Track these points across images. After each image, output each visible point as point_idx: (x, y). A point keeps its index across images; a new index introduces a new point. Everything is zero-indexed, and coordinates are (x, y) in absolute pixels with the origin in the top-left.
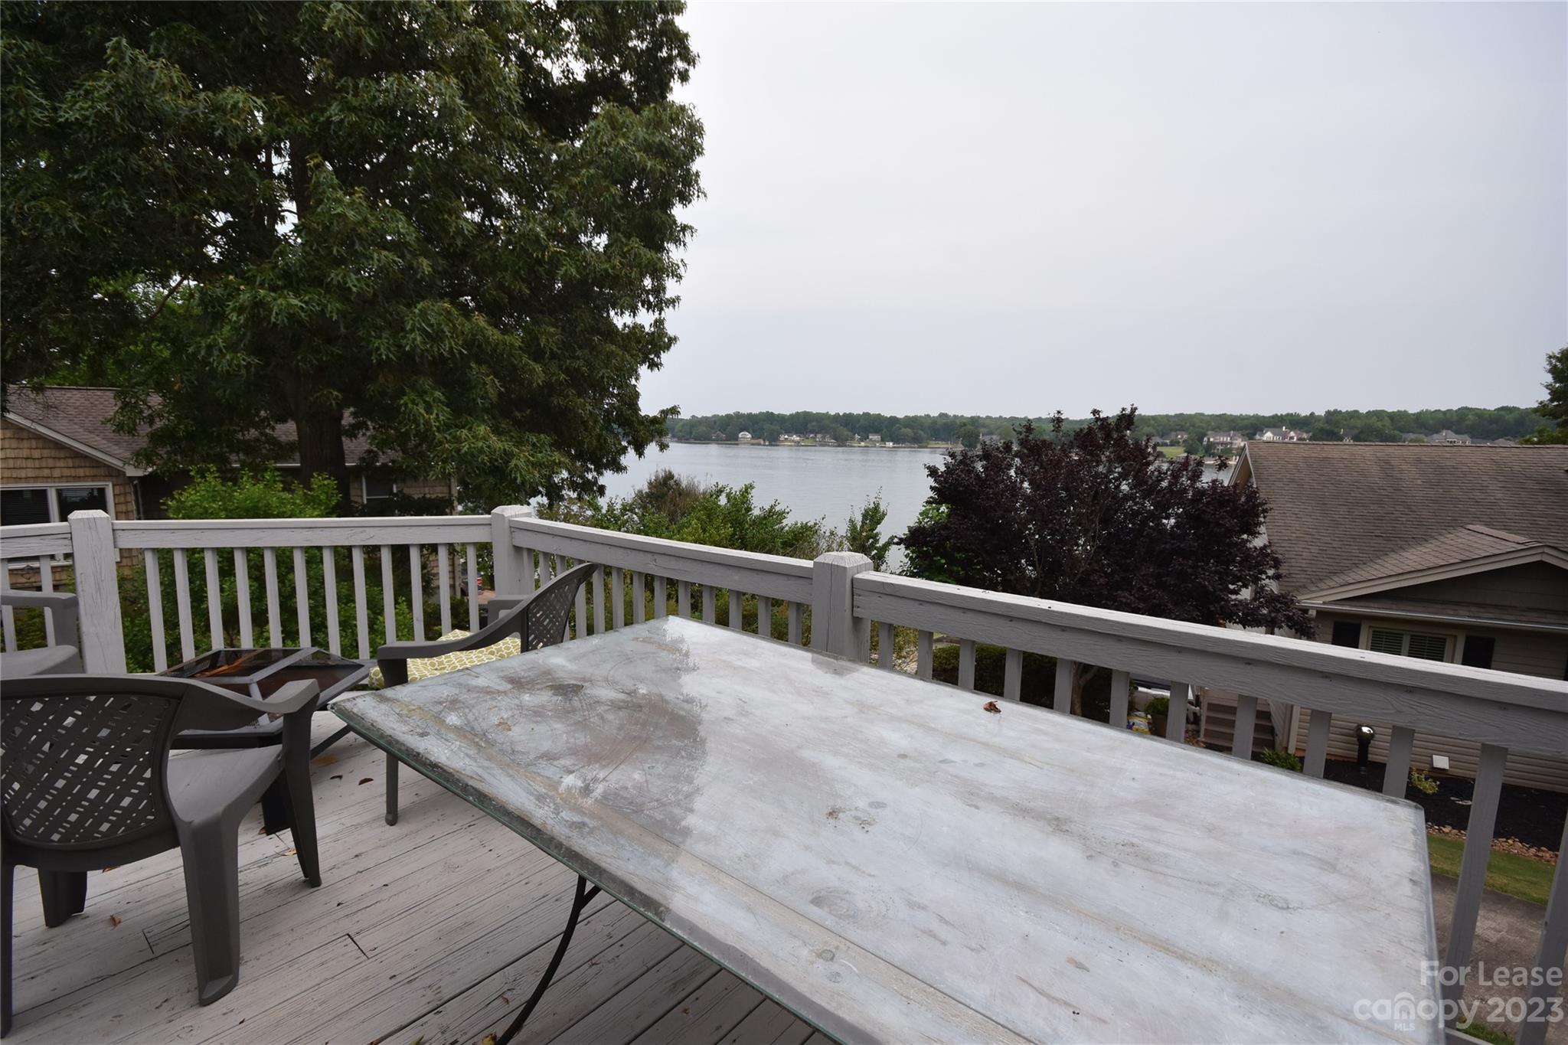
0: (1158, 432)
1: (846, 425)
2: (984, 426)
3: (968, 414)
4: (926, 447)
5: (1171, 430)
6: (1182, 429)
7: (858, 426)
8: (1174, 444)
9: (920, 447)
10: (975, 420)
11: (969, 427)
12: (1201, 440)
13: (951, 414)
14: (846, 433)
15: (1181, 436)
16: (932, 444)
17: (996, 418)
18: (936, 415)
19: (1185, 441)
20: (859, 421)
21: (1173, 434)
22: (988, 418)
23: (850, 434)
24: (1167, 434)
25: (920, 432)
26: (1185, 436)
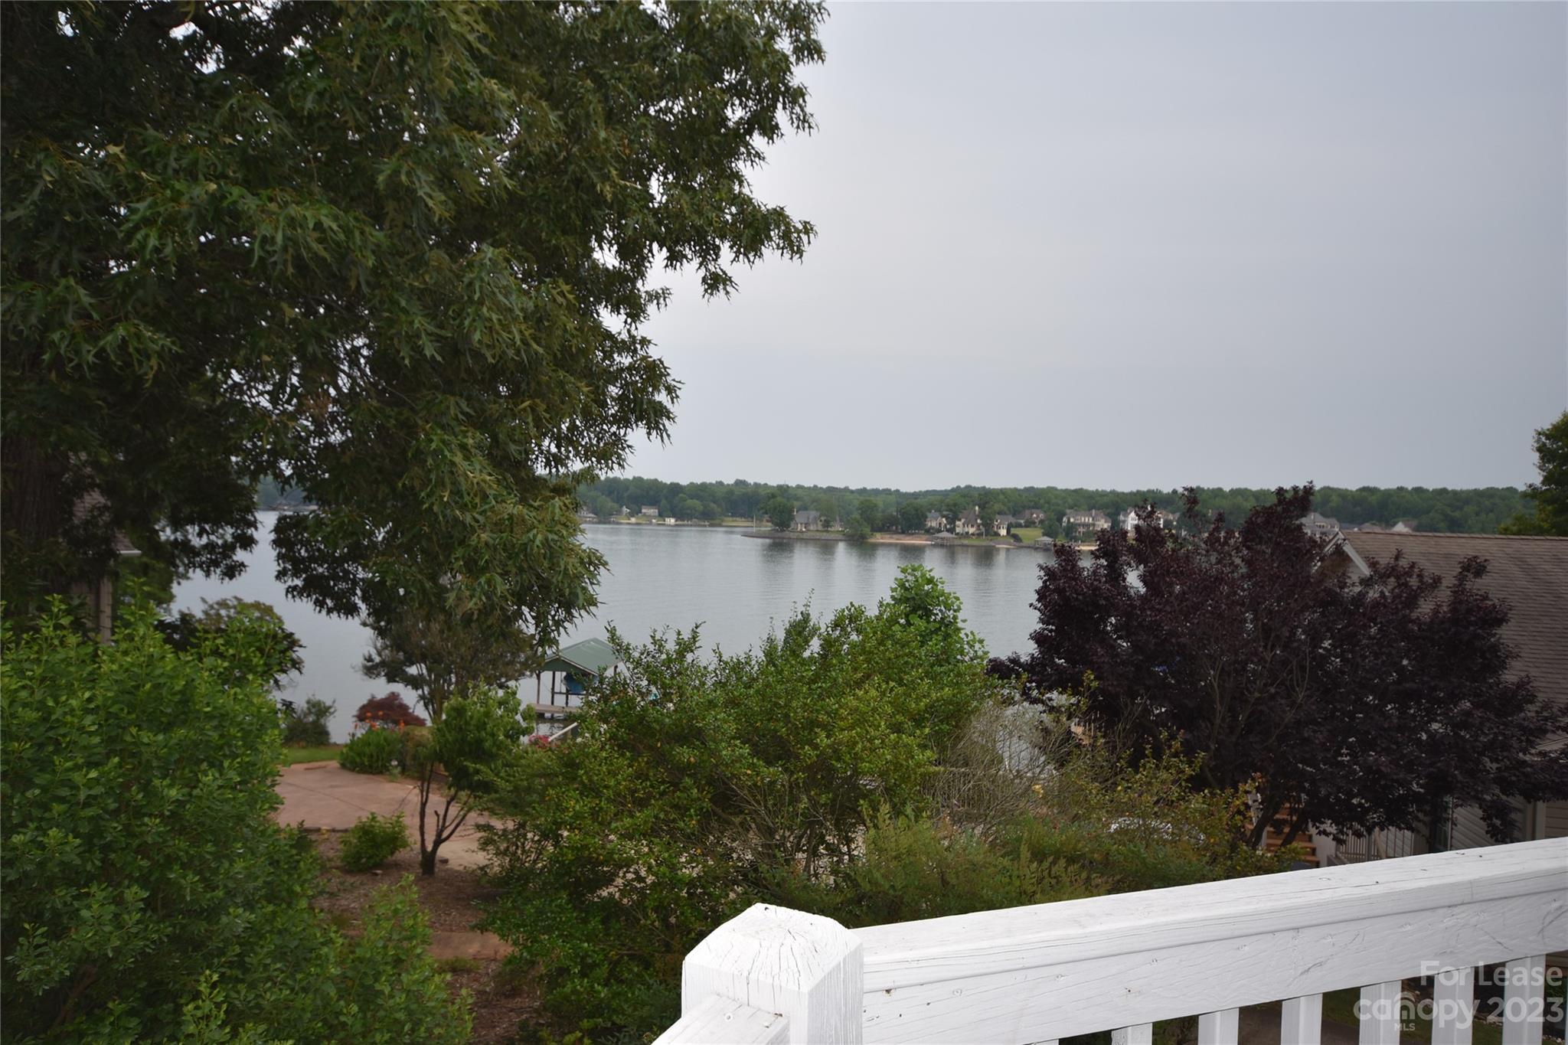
0: (1009, 509)
1: (610, 493)
2: (797, 499)
3: (773, 482)
4: (720, 526)
5: (1024, 507)
6: (1036, 506)
7: (625, 495)
8: (1030, 524)
9: (711, 525)
10: (783, 489)
11: (779, 499)
12: (1060, 520)
13: (751, 481)
14: (610, 504)
15: (1037, 515)
16: (729, 521)
17: (809, 488)
18: (731, 482)
19: (1041, 522)
20: (627, 489)
21: (1027, 512)
22: (799, 487)
23: (616, 506)
24: (1020, 512)
25: (712, 505)
26: (1042, 516)
